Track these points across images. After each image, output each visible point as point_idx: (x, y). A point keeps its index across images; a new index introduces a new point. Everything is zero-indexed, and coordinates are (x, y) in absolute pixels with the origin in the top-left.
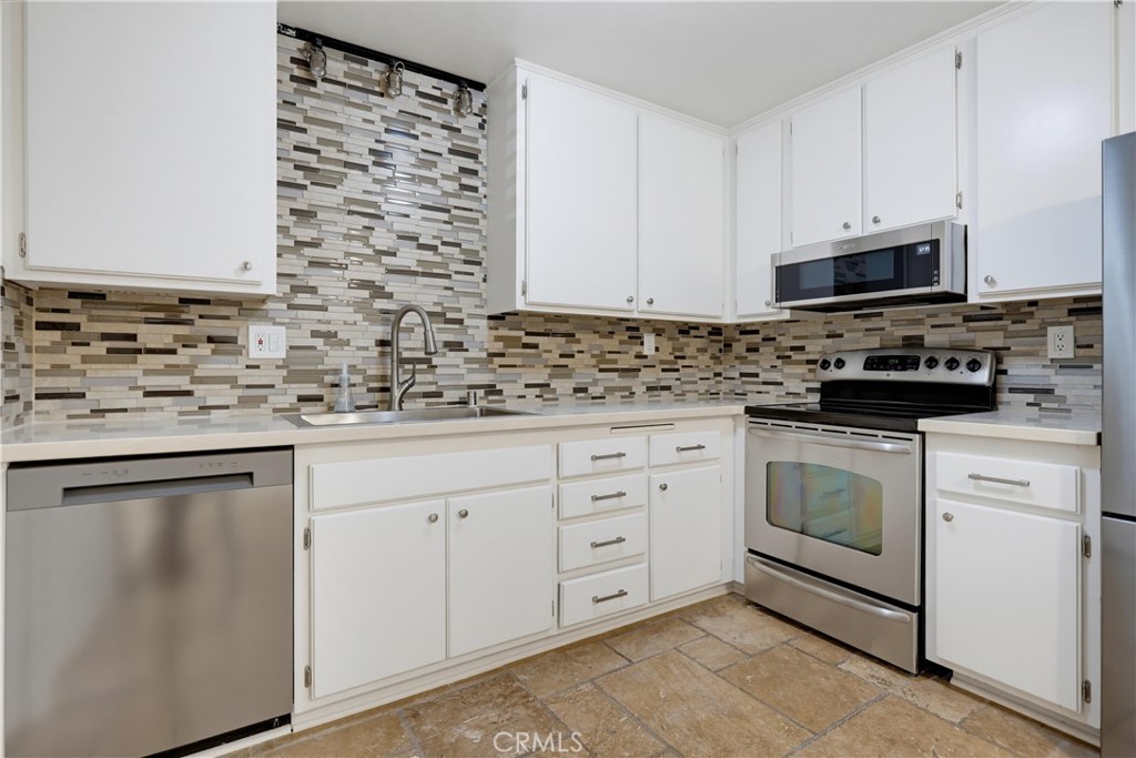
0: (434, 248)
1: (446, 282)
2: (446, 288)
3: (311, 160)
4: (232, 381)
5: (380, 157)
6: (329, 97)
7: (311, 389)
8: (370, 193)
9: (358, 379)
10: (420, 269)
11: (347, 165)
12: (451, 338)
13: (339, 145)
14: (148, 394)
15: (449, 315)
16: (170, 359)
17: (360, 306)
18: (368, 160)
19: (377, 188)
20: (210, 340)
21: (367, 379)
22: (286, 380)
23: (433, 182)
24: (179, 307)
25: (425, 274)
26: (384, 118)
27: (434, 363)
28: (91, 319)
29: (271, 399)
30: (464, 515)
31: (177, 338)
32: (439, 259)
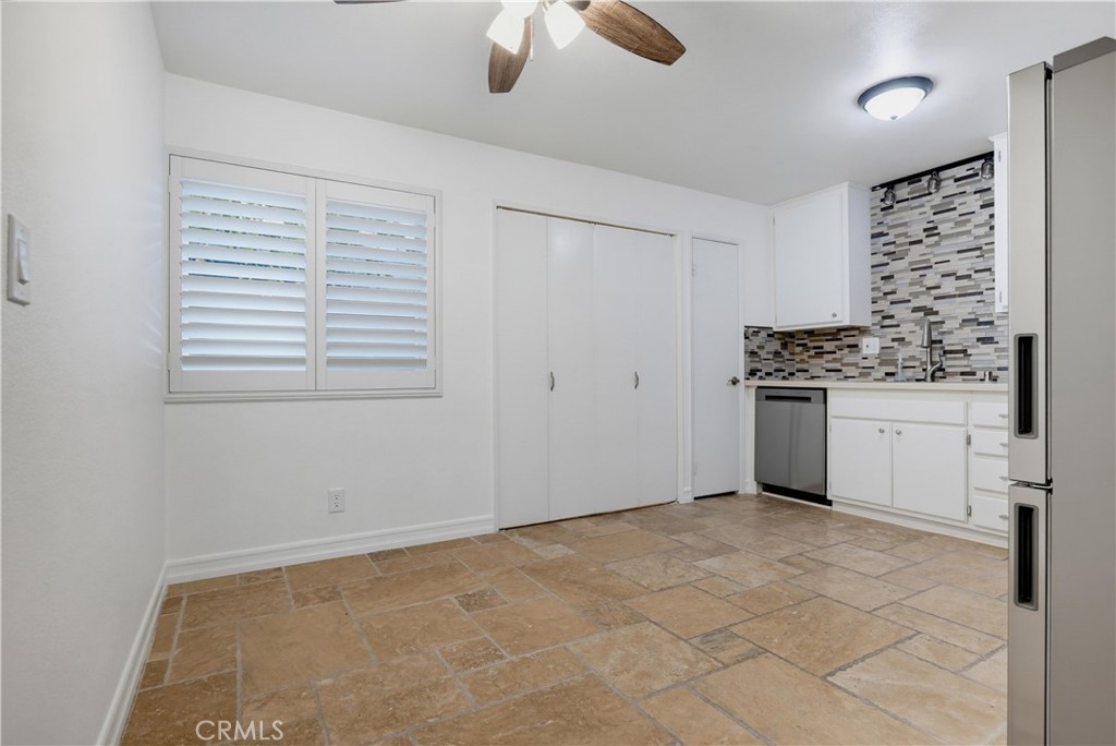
0: (969, 276)
1: (978, 298)
2: (978, 302)
3: (891, 248)
4: (856, 365)
5: (931, 231)
6: (900, 210)
7: (891, 369)
8: (925, 254)
9: (917, 364)
10: (958, 293)
11: (912, 243)
12: (983, 335)
13: (905, 235)
14: (827, 371)
15: (981, 320)
16: (833, 356)
17: (917, 322)
18: (922, 235)
19: (929, 250)
20: (849, 346)
21: (922, 363)
22: (880, 364)
23: (968, 232)
24: (835, 334)
25: (960, 296)
26: (932, 207)
27: (969, 352)
28: (812, 341)
29: (873, 374)
30: (899, 433)
31: (836, 347)
32: (972, 283)
